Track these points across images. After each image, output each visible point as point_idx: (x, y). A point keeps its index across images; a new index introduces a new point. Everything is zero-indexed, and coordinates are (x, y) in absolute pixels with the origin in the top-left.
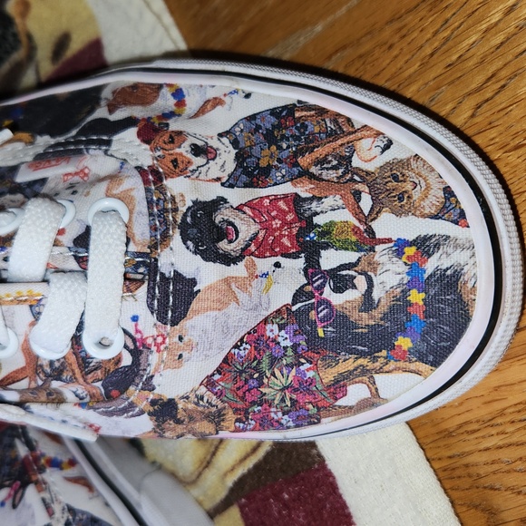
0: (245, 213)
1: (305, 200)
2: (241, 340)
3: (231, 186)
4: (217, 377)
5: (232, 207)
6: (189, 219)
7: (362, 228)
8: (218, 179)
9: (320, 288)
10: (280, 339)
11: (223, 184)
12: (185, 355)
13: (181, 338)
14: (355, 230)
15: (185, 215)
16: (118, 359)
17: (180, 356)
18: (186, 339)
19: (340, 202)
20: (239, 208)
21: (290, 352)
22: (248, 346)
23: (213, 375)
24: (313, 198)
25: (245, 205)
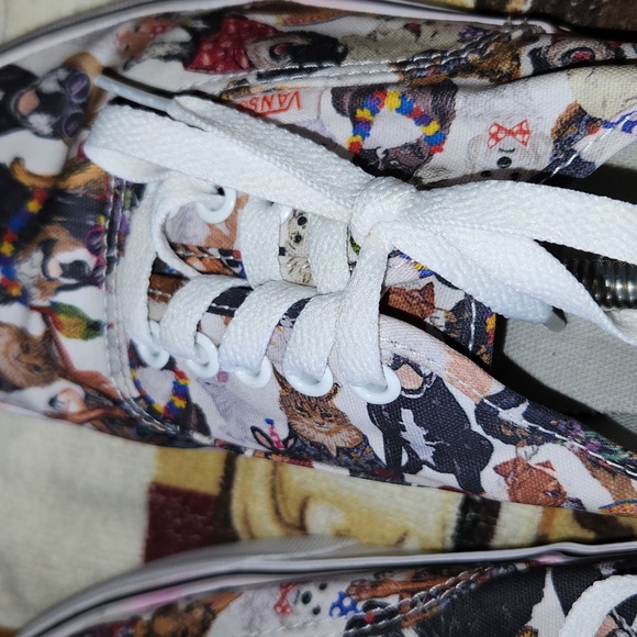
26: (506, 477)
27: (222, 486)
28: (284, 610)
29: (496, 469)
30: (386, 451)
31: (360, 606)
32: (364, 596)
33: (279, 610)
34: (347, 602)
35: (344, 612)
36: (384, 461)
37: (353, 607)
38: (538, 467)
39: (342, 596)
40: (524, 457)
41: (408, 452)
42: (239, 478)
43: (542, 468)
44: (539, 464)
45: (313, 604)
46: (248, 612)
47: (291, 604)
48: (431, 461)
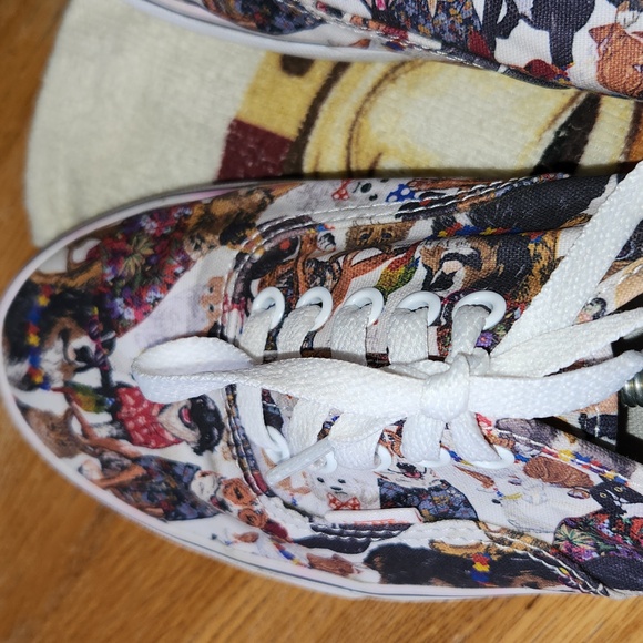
0: (173, 435)
1: (123, 438)
2: (154, 305)
3: (189, 466)
4: (179, 270)
5: (188, 443)
6: (216, 432)
7: (75, 404)
8: (204, 475)
9: (98, 351)
10: (123, 305)
11: (198, 469)
12: (207, 292)
13: (211, 309)
14: (80, 403)
15: (220, 437)
16: (261, 287)
17: (211, 290)
18: (208, 308)
19: (96, 430)
20: (178, 441)
21: (118, 292)
22: (148, 300)
23: (183, 272)
24: (117, 438)
25: (173, 443)
26: (599, 44)
27: (300, 130)
28: (341, 197)
29: (591, 31)
30: (486, 5)
31: (417, 195)
32: (424, 187)
33: (337, 196)
34: (405, 192)
35: (400, 198)
36: (481, 19)
37: (411, 195)
38: (634, 36)
39: (402, 187)
40: (622, 23)
41: (508, 5)
42: (319, 123)
43: (638, 38)
44: (635, 33)
45: (372, 192)
46: (307, 197)
47: (350, 193)
48: (529, 14)
